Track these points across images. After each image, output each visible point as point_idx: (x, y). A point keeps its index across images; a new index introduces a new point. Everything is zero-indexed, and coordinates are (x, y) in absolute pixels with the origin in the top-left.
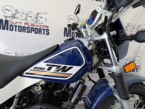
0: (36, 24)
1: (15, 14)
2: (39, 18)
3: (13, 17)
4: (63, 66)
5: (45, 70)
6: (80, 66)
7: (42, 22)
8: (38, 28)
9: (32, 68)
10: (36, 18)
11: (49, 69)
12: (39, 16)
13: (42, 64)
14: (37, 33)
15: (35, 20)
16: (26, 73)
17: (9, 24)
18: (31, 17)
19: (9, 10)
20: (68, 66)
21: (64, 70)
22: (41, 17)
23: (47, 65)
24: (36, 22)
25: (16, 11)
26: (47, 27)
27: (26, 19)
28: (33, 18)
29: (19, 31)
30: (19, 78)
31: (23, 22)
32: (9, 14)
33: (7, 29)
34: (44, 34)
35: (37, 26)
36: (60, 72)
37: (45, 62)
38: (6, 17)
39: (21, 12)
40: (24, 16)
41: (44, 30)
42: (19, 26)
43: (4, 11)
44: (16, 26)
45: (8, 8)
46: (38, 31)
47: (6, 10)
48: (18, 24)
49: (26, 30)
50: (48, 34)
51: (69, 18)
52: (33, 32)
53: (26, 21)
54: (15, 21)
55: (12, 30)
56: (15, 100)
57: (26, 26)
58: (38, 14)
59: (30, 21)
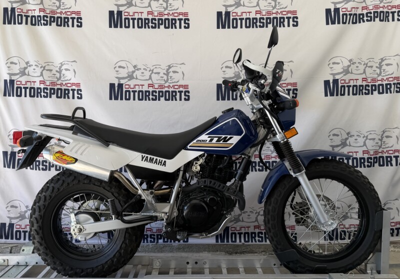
0: (167, 85)
1: (133, 72)
2: (171, 74)
3: (131, 77)
4: (224, 136)
5: (207, 142)
6: (241, 135)
8: (171, 90)
9: (195, 141)
10: (167, 74)
11: (211, 140)
12: (171, 70)
13: (204, 137)
14: (169, 100)
15: (165, 77)
16: (190, 147)
17: (124, 90)
18: (159, 73)
19: (124, 68)
20: (229, 136)
21: (225, 140)
22: (174, 72)
23: (209, 137)
24: (167, 81)
25: (135, 67)
26: (186, 86)
27: (150, 78)
28: (162, 75)
29: (139, 99)
30: (183, 151)
31: (146, 83)
33: (121, 99)
34: (181, 100)
35: (169, 87)
36: (221, 142)
37: (206, 135)
38: (119, 79)
39: (143, 67)
40: (147, 74)
41: (181, 92)
42: (139, 91)
43: (117, 69)
44: (134, 92)
45: (123, 64)
46: (170, 96)
47: (120, 67)
48: (137, 89)
49: (151, 97)
50: (188, 99)
51: (224, 65)
52: (162, 99)
53: (150, 82)
54: (132, 83)
55: (129, 99)
56: (181, 173)
57: (151, 89)
58: (170, 67)
59: (157, 80)
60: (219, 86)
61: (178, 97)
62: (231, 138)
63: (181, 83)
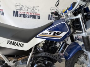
0: (33, 13)
1: (22, 8)
2: (34, 10)
3: (21, 9)
4: (57, 32)
5: (48, 34)
7: (36, 12)
8: (34, 15)
9: (41, 33)
10: (33, 9)
11: (50, 34)
12: (34, 8)
13: (46, 31)
14: (33, 18)
15: (32, 11)
16: (38, 36)
17: (19, 13)
18: (30, 9)
19: (18, 6)
20: (60, 32)
22: (35, 9)
23: (49, 32)
24: (33, 12)
25: (22, 6)
26: (39, 14)
27: (27, 10)
28: (31, 10)
29: (24, 17)
31: (26, 12)
32: (18, 8)
33: (18, 16)
34: (37, 18)
35: (33, 14)
36: (56, 35)
38: (17, 9)
39: (25, 6)
40: (26, 9)
41: (37, 16)
42: (24, 15)
43: (16, 6)
44: (22, 14)
45: (18, 4)
46: (34, 17)
47: (17, 5)
48: (23, 14)
49: (27, 17)
50: (39, 19)
51: (51, 9)
52: (31, 18)
54: (21, 11)
55: (20, 17)
56: (33, 49)
57: (28, 14)
58: (34, 7)
59: (30, 11)
60: (49, 15)
61: (36, 17)
62: (61, 33)
63: (38, 13)
